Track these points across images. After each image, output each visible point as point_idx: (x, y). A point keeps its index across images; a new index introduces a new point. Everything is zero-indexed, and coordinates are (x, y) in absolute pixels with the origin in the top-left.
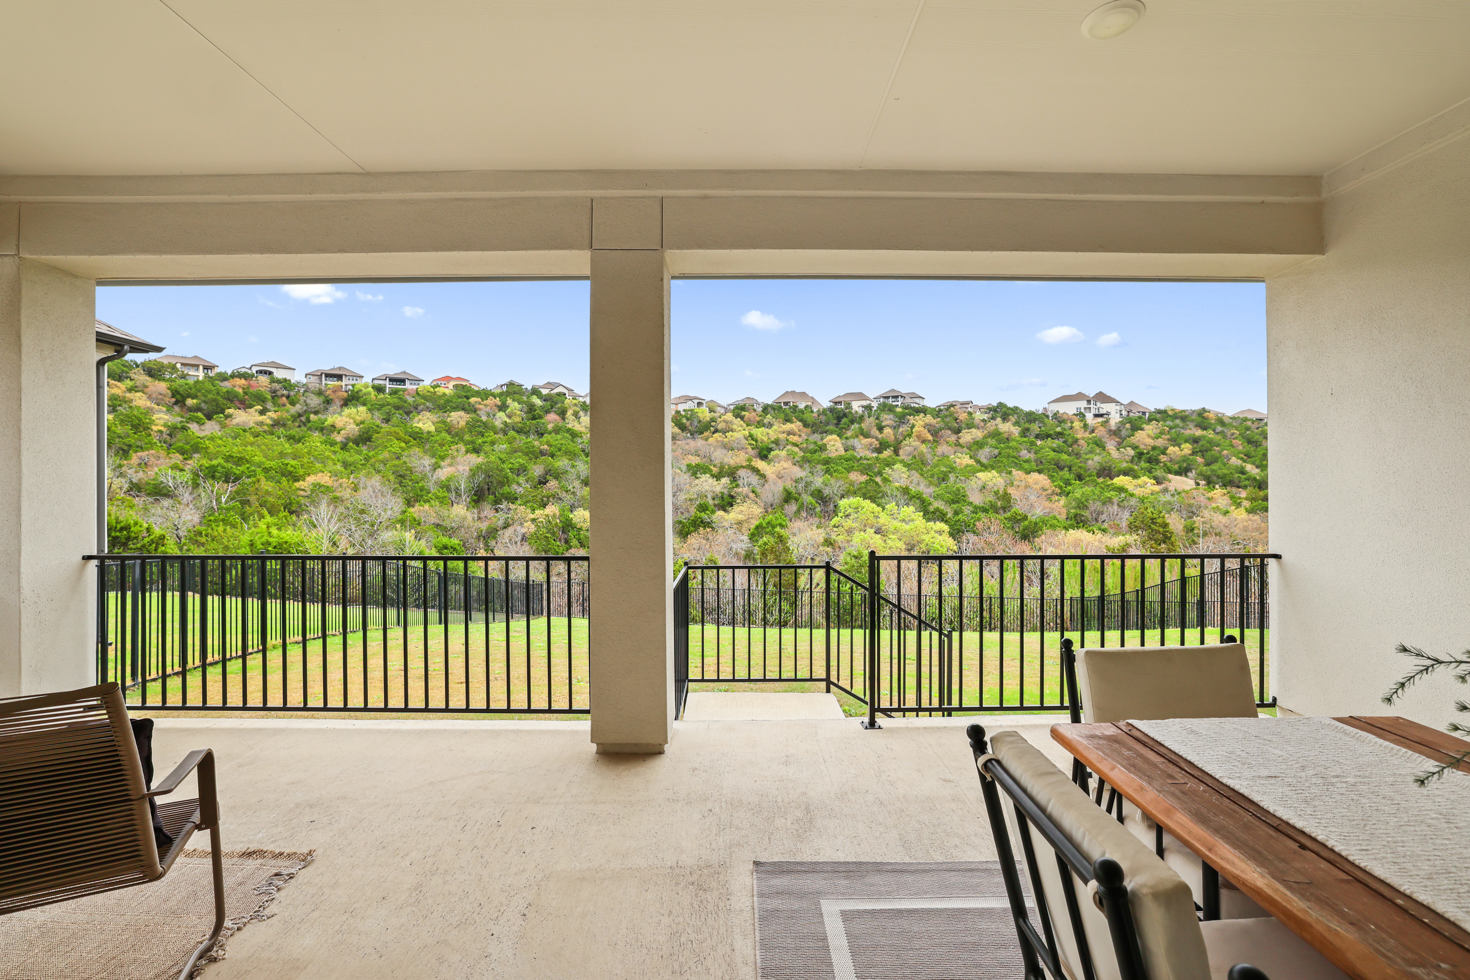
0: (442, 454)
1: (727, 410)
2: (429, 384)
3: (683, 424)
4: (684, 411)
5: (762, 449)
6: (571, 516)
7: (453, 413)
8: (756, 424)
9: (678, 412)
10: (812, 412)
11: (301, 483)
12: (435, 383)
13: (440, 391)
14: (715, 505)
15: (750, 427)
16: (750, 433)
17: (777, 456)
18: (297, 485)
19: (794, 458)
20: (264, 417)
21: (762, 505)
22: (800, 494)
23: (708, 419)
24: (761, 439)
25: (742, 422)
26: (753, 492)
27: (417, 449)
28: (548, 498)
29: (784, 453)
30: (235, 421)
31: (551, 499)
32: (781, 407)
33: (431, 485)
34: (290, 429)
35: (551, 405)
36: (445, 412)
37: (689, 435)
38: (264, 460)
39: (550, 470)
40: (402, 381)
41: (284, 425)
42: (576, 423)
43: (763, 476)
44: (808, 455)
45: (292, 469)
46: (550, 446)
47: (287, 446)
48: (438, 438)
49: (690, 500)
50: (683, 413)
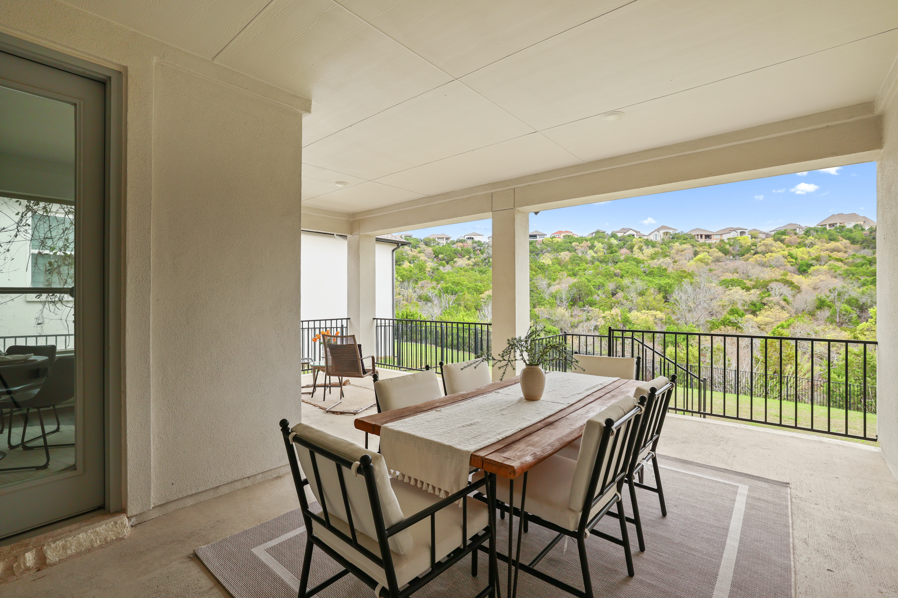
0: (555, 277)
1: (767, 235)
2: (549, 237)
3: (726, 249)
4: (728, 239)
5: (802, 265)
6: (628, 315)
7: (562, 253)
8: (797, 245)
9: (722, 241)
10: (863, 230)
11: (483, 295)
12: (553, 236)
13: (555, 240)
14: (746, 311)
15: (790, 248)
16: (789, 253)
17: (817, 271)
18: (481, 296)
19: (835, 272)
20: (470, 261)
21: (793, 311)
22: (833, 302)
23: (750, 244)
24: (801, 257)
25: (782, 244)
26: (785, 300)
27: (541, 275)
28: (615, 304)
29: (826, 267)
30: (458, 264)
31: (616, 304)
32: (825, 229)
33: (546, 296)
34: (481, 267)
35: (623, 243)
36: (558, 252)
37: (731, 257)
38: (468, 283)
39: (619, 286)
40: (535, 236)
41: (478, 265)
42: (640, 254)
43: (798, 289)
44: (853, 269)
45: (479, 288)
46: (622, 270)
47: (479, 276)
48: (553, 268)
49: (723, 306)
50: (726, 241)
